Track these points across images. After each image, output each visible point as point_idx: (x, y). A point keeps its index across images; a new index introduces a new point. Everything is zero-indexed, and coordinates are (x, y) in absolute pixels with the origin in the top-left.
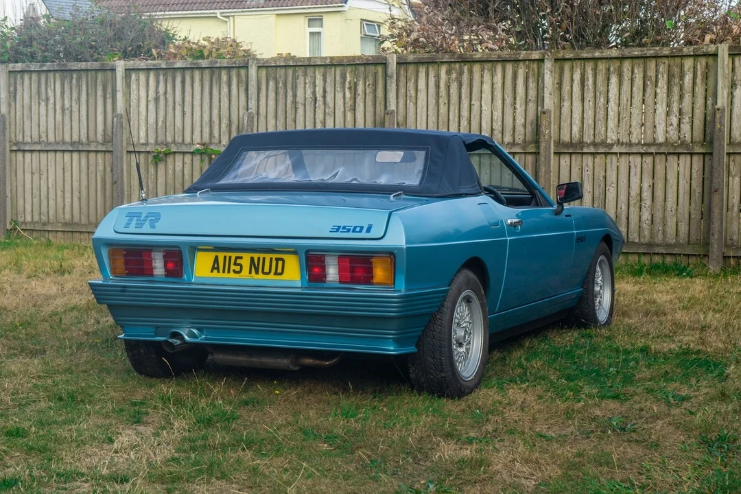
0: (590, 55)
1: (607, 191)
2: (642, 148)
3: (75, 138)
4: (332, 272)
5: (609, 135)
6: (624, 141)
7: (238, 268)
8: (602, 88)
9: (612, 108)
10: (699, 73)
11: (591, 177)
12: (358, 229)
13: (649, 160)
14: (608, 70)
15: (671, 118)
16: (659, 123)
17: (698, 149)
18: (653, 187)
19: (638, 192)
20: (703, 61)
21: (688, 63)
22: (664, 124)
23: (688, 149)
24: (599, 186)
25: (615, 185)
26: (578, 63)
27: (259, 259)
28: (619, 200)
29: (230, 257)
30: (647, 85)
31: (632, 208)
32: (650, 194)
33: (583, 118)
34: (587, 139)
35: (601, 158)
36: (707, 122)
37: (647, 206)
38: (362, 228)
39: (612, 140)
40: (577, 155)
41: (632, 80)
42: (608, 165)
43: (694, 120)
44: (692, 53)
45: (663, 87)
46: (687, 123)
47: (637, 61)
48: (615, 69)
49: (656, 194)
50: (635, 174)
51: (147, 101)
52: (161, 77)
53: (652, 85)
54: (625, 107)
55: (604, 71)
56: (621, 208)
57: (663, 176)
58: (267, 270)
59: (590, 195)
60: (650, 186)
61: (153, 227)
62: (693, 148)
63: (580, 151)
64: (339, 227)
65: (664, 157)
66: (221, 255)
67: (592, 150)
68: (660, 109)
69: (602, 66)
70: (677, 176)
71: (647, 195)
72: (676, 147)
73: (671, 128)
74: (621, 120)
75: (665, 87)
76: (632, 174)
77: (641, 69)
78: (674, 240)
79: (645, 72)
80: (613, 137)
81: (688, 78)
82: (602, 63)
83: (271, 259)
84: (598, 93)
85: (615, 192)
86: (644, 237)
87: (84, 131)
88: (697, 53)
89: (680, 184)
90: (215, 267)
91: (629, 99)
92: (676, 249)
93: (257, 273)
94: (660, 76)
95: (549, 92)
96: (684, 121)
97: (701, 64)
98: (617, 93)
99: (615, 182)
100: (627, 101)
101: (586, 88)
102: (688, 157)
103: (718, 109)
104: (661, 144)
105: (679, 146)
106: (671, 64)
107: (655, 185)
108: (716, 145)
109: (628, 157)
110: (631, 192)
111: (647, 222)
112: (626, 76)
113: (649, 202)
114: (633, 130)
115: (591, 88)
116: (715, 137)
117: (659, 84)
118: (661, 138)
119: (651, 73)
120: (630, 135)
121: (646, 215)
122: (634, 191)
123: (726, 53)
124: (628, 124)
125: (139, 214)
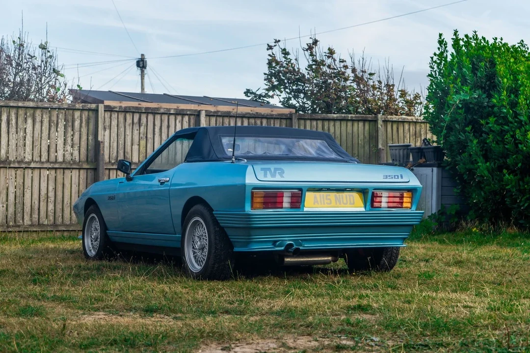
0: (15, 105)
1: (25, 192)
2: (48, 165)
4: (385, 202)
5: (26, 156)
6: (37, 160)
7: (329, 201)
8: (21, 126)
9: (28, 139)
10: (84, 120)
11: (14, 183)
13: (53, 172)
14: (26, 114)
15: (67, 146)
16: (59, 150)
17: (85, 166)
18: (55, 189)
19: (46, 192)
20: (86, 113)
21: (77, 114)
22: (62, 150)
23: (78, 165)
24: (20, 189)
25: (30, 188)
26: (5, 109)
28: (33, 198)
30: (52, 126)
31: (42, 203)
32: (53, 193)
33: (8, 145)
34: (11, 158)
35: (21, 171)
36: (89, 150)
37: (52, 201)
38: (398, 176)
39: (28, 159)
40: (5, 169)
41: (42, 122)
42: (26, 175)
43: (81, 148)
44: (81, 108)
45: (62, 128)
46: (77, 150)
47: (45, 110)
48: (30, 115)
49: (57, 193)
50: (44, 181)
53: (55, 126)
54: (37, 139)
55: (23, 115)
56: (34, 203)
57: (62, 182)
58: (345, 201)
59: (14, 195)
60: (53, 188)
61: (282, 177)
62: (82, 165)
64: (387, 176)
65: (62, 170)
67: (17, 165)
69: (21, 112)
70: (70, 183)
71: (51, 194)
72: (71, 164)
73: (67, 152)
74: (34, 147)
76: (42, 181)
77: (48, 116)
78: (69, 222)
79: (50, 117)
80: (29, 158)
81: (77, 123)
82: (22, 110)
84: (19, 129)
85: (30, 193)
86: (50, 221)
88: (85, 108)
89: (72, 187)
91: (40, 134)
92: (72, 227)
94: (60, 120)
96: (75, 149)
97: (85, 115)
98: (32, 129)
99: (30, 186)
100: (39, 134)
101: (10, 126)
102: (77, 171)
103: (102, 142)
104: (60, 163)
105: (73, 164)
106: (67, 113)
107: (57, 188)
108: (101, 163)
109: (39, 170)
110: (41, 192)
111: (52, 211)
112: (38, 119)
113: (53, 199)
114: (42, 154)
115: (14, 125)
116: (100, 159)
117: (59, 126)
118: (60, 159)
119: (54, 118)
120: (40, 156)
121: (51, 207)
122: (44, 192)
123: (103, 109)
124: (39, 150)
125: (269, 169)
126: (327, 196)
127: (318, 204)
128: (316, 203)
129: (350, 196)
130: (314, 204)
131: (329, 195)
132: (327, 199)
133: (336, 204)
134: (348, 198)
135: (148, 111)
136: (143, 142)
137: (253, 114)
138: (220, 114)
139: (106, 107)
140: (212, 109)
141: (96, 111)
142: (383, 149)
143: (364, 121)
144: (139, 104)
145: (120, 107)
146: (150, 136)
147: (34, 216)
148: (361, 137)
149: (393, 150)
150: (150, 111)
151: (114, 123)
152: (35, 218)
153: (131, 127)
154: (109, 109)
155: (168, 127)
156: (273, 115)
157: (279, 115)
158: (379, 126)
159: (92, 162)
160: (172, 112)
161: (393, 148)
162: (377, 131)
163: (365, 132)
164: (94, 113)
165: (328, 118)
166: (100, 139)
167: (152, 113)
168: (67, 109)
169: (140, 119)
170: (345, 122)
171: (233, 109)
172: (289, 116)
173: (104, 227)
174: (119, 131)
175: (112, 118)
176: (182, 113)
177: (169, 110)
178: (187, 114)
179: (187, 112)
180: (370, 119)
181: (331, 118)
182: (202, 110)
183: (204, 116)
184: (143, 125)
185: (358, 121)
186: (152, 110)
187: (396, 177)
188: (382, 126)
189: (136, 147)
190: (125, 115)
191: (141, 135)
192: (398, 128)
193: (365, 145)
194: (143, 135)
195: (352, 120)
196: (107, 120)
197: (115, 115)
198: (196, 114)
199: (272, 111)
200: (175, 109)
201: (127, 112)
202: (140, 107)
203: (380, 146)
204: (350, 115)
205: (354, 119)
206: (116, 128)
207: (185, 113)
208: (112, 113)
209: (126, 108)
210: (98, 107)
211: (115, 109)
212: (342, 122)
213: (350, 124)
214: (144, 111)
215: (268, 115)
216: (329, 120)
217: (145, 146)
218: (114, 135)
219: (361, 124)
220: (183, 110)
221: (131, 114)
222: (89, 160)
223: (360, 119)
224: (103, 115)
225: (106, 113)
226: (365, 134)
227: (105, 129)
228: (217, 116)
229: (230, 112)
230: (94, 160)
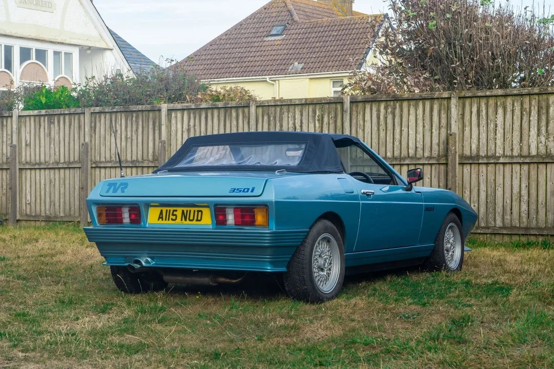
0: (483, 94)
1: (496, 190)
2: (520, 159)
3: (134, 158)
4: (231, 219)
5: (497, 151)
6: (508, 155)
7: (174, 217)
8: (492, 117)
9: (499, 131)
11: (485, 180)
12: (246, 190)
13: (525, 167)
14: (496, 104)
15: (541, 137)
16: (532, 142)
18: (529, 187)
19: (518, 190)
21: (552, 98)
22: (536, 142)
24: (491, 187)
25: (502, 186)
26: (475, 100)
27: (187, 211)
28: (505, 197)
29: (170, 211)
30: (524, 115)
31: (514, 203)
32: (526, 192)
33: (479, 139)
34: (482, 153)
35: (492, 167)
37: (525, 201)
38: (248, 189)
39: (499, 153)
40: (475, 165)
41: (513, 111)
42: (497, 172)
46: (552, 141)
47: (516, 98)
48: (501, 104)
49: (531, 192)
50: (516, 178)
51: (182, 132)
52: (192, 115)
53: (527, 114)
54: (508, 130)
55: (493, 105)
56: (506, 202)
57: (536, 179)
58: (191, 218)
59: (485, 193)
60: (526, 186)
61: (123, 191)
63: (477, 162)
64: (235, 189)
65: (536, 165)
66: (164, 209)
67: (485, 161)
68: (533, 131)
69: (492, 102)
70: (545, 179)
71: (524, 192)
73: (541, 144)
74: (505, 140)
75: (536, 116)
76: (514, 178)
77: (519, 104)
78: (544, 225)
79: (522, 105)
80: (501, 152)
81: (552, 109)
82: (492, 99)
83: (195, 211)
84: (489, 121)
85: (502, 191)
86: (523, 223)
87: (140, 153)
89: (547, 185)
90: (161, 217)
91: (511, 125)
92: (545, 231)
93: (186, 220)
94: (532, 108)
95: (454, 120)
96: (550, 139)
98: (503, 120)
99: (502, 184)
100: (510, 126)
101: (481, 117)
104: (534, 156)
106: (540, 99)
109: (511, 165)
110: (513, 191)
111: (525, 212)
112: (509, 108)
113: (526, 198)
114: (514, 147)
115: (484, 117)
117: (532, 114)
118: (534, 152)
119: (526, 106)
120: (512, 150)
121: (524, 207)
122: (516, 190)
124: (511, 142)
125: (116, 184)
126: (174, 211)
127: (162, 220)
128: (161, 219)
130: (159, 220)
131: (176, 211)
132: (173, 215)
133: (182, 220)
134: (196, 213)
147: (506, 217)
152: (507, 219)
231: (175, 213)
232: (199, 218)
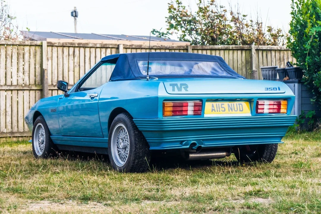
7: (223, 109)
10: (32, 53)
13: (9, 93)
15: (19, 73)
16: (14, 76)
17: (34, 88)
19: (5, 108)
20: (33, 48)
21: (27, 49)
23: (29, 87)
29: (219, 104)
30: (7, 58)
31: (2, 116)
36: (36, 76)
37: (9, 115)
43: (30, 75)
44: (30, 44)
45: (15, 59)
46: (27, 76)
47: (2, 46)
49: (13, 109)
50: (3, 100)
53: (10, 58)
58: (236, 109)
60: (10, 105)
61: (187, 90)
62: (31, 87)
64: (268, 88)
65: (16, 91)
68: (14, 69)
70: (23, 100)
71: (9, 109)
72: (23, 87)
73: (20, 78)
78: (23, 130)
79: (6, 51)
81: (27, 56)
86: (8, 129)
88: (32, 44)
89: (24, 104)
92: (25, 134)
93: (232, 111)
94: (13, 54)
97: (32, 49)
102: (28, 91)
103: (46, 70)
104: (15, 86)
105: (25, 86)
106: (19, 49)
107: (13, 105)
108: (46, 85)
110: (1, 108)
111: (9, 122)
113: (10, 113)
116: (45, 82)
118: (15, 83)
119: (9, 52)
121: (9, 119)
122: (3, 108)
123: (46, 45)
125: (176, 85)
126: (222, 105)
127: (215, 111)
128: (213, 111)
129: (239, 104)
130: (212, 111)
131: (224, 104)
132: (222, 107)
133: (229, 111)
134: (238, 106)
135: (80, 46)
136: (77, 69)
137: (158, 46)
138: (134, 47)
139: (48, 43)
140: (128, 43)
141: (41, 46)
142: (256, 71)
143: (242, 50)
144: (73, 41)
145: (59, 43)
146: (82, 64)
148: (240, 62)
149: (264, 71)
150: (81, 46)
151: (55, 55)
153: (68, 58)
154: (51, 45)
155: (95, 57)
156: (173, 47)
157: (178, 47)
158: (253, 54)
159: (38, 85)
160: (98, 46)
161: (264, 70)
162: (251, 58)
163: (243, 59)
164: (40, 47)
165: (215, 48)
166: (44, 67)
167: (83, 47)
168: (19, 45)
169: (74, 52)
170: (228, 51)
171: (144, 43)
172: (185, 47)
173: (48, 133)
174: (58, 61)
175: (53, 51)
176: (105, 46)
177: (96, 44)
178: (110, 48)
179: (109, 46)
180: (246, 48)
181: (217, 48)
182: (121, 44)
183: (123, 48)
184: (77, 56)
185: (237, 50)
186: (83, 45)
187: (275, 89)
188: (255, 53)
189: (71, 73)
190: (63, 49)
191: (75, 64)
192: (267, 55)
193: (243, 68)
194: (77, 63)
195: (233, 50)
196: (50, 53)
197: (55, 49)
198: (116, 47)
199: (173, 44)
200: (100, 44)
201: (64, 46)
202: (74, 43)
203: (254, 69)
204: (231, 46)
205: (234, 48)
206: (56, 59)
207: (108, 46)
208: (53, 47)
209: (63, 43)
210: (42, 43)
211: (55, 45)
212: (226, 51)
213: (231, 52)
214: (77, 46)
215: (169, 47)
216: (216, 50)
217: (79, 72)
218: (55, 64)
219: (239, 52)
220: (106, 44)
221: (67, 48)
222: (37, 83)
223: (239, 48)
224: (46, 49)
225: (49, 48)
226: (243, 60)
227: (48, 59)
228: (132, 48)
229: (141, 46)
230: (40, 83)
231: (223, 106)
232: (241, 109)
